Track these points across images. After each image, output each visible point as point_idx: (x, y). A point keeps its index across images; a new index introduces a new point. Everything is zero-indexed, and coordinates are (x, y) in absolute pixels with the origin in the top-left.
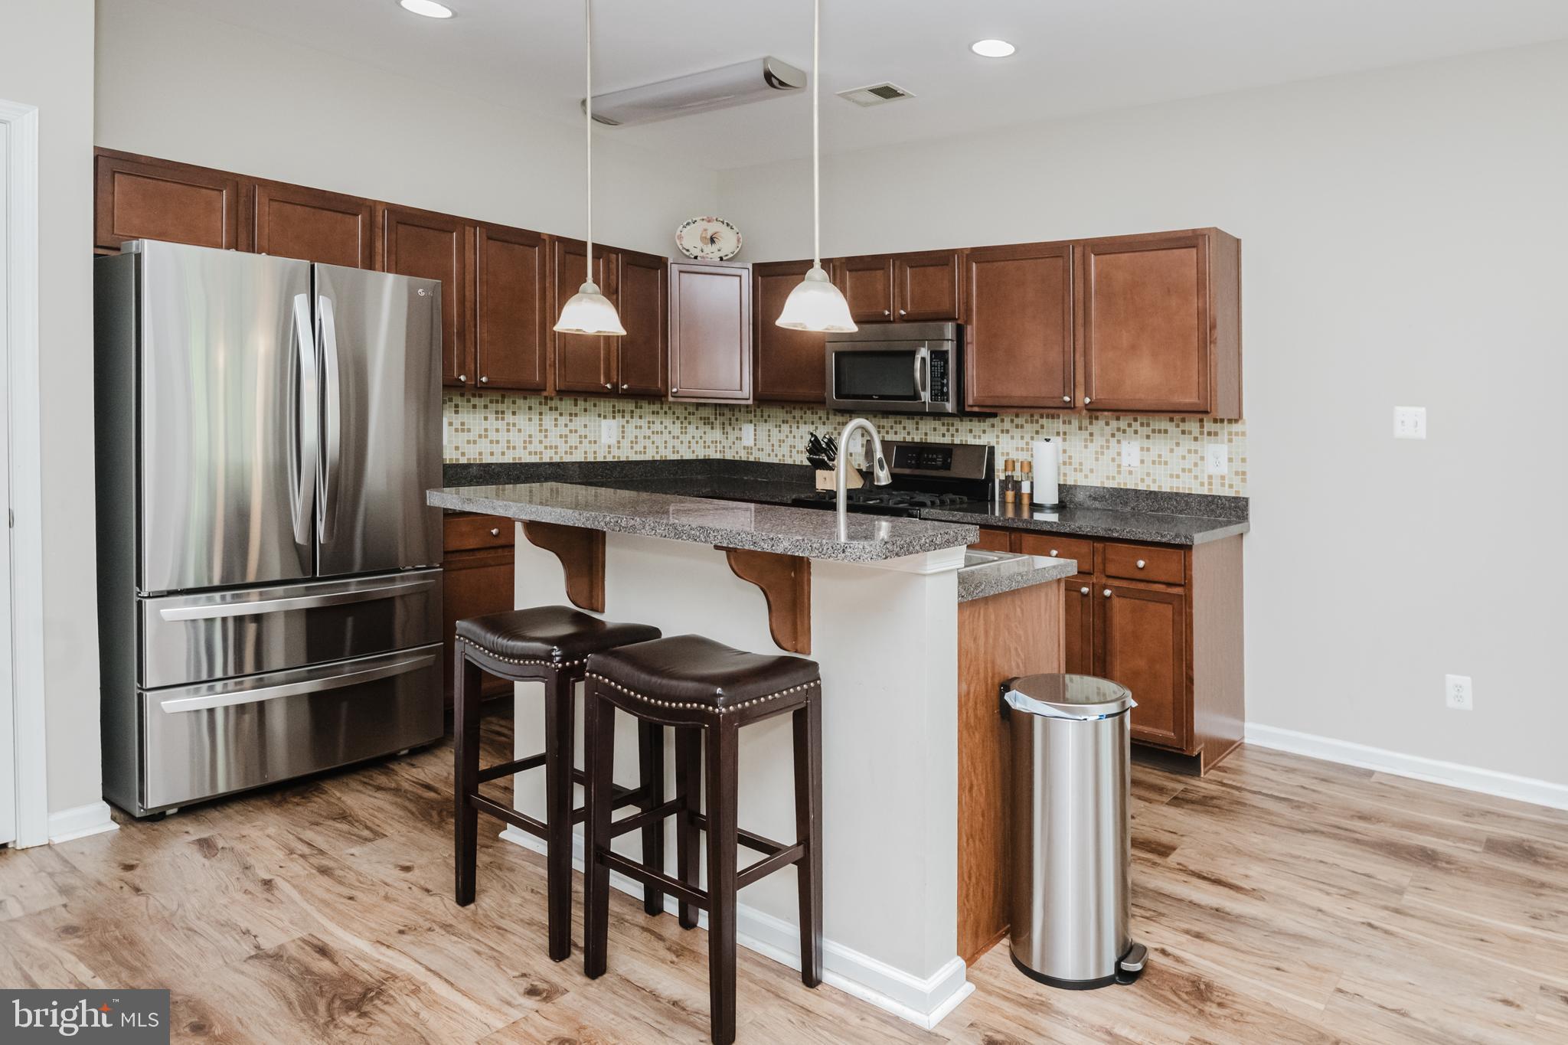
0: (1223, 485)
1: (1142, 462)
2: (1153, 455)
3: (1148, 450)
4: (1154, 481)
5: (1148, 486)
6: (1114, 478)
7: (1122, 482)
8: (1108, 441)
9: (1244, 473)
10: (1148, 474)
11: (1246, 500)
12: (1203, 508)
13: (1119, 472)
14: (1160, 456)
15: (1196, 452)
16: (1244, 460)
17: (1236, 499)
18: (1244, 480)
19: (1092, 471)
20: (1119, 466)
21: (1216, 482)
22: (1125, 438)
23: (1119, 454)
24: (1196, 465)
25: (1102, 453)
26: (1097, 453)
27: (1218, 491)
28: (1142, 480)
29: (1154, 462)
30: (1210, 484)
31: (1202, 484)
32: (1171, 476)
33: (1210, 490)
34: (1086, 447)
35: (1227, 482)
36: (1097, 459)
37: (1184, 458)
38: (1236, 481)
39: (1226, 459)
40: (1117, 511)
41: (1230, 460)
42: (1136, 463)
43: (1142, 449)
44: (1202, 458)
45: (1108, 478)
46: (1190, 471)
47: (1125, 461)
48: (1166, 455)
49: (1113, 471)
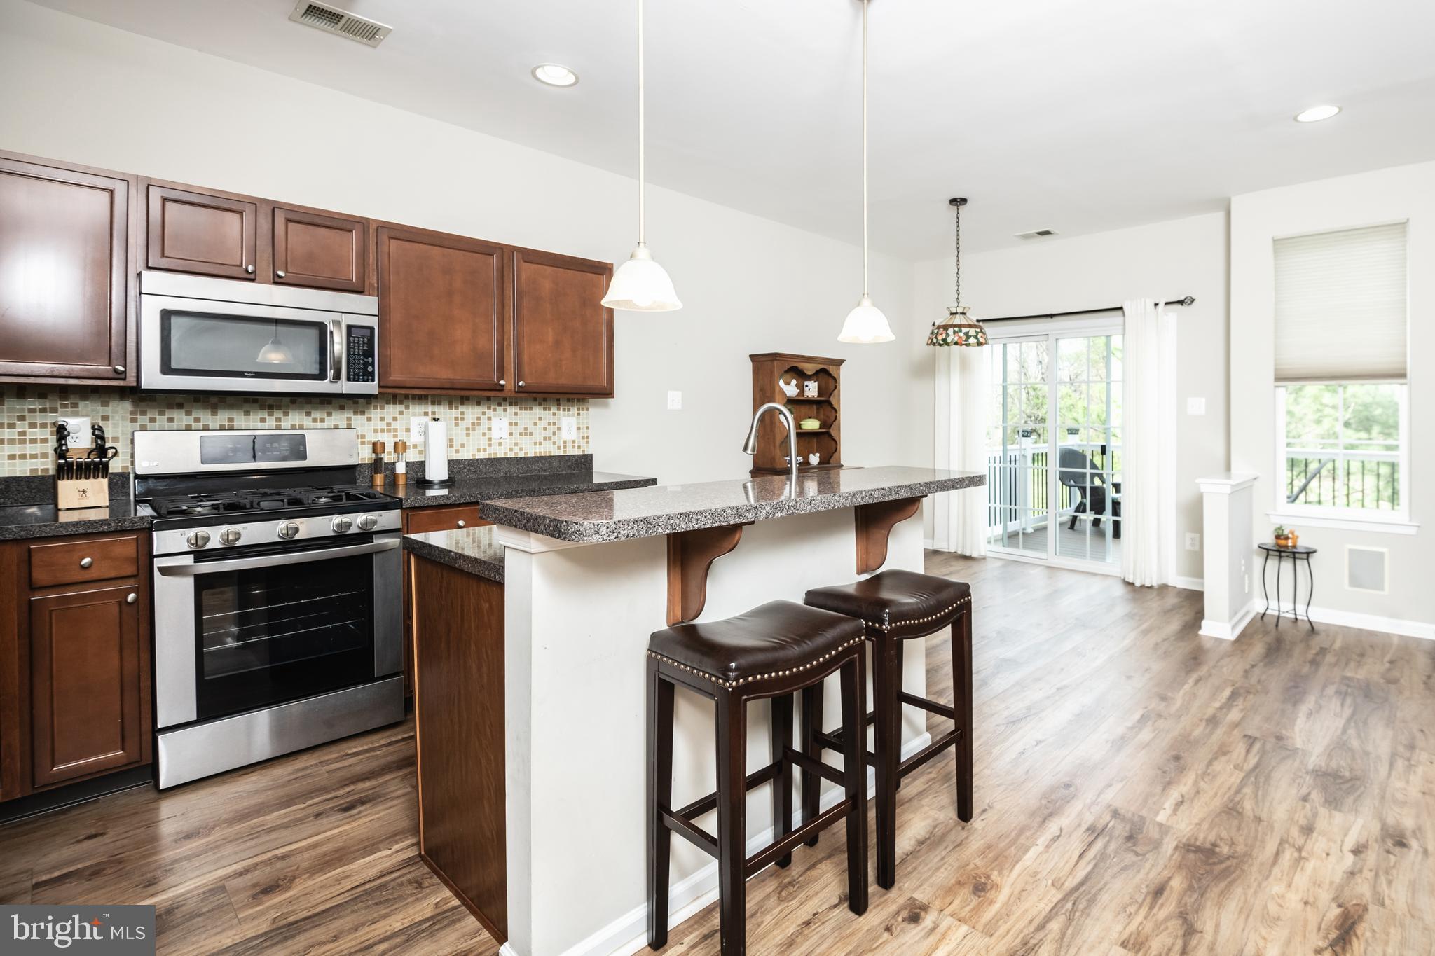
0: (574, 447)
1: (511, 434)
2: (520, 428)
3: (516, 424)
4: (521, 449)
5: (516, 453)
6: (485, 450)
7: (492, 452)
8: (479, 418)
9: (588, 437)
10: (516, 444)
11: (591, 456)
12: (562, 466)
13: (490, 445)
14: (526, 429)
15: (554, 424)
16: (587, 428)
17: (584, 455)
18: (587, 442)
19: (463, 446)
20: (490, 439)
21: (569, 445)
22: (495, 416)
23: (489, 429)
24: (554, 434)
25: (474, 430)
26: (468, 429)
27: (571, 451)
28: (511, 449)
29: (521, 434)
30: (565, 447)
31: (559, 448)
32: (535, 444)
33: (565, 451)
34: (457, 424)
35: (576, 445)
36: (468, 435)
37: (545, 429)
38: (583, 443)
39: (576, 428)
40: (492, 477)
41: (579, 428)
42: (505, 435)
43: (511, 424)
44: (559, 429)
45: (479, 450)
46: (550, 438)
47: (495, 435)
48: (531, 428)
49: (483, 443)
